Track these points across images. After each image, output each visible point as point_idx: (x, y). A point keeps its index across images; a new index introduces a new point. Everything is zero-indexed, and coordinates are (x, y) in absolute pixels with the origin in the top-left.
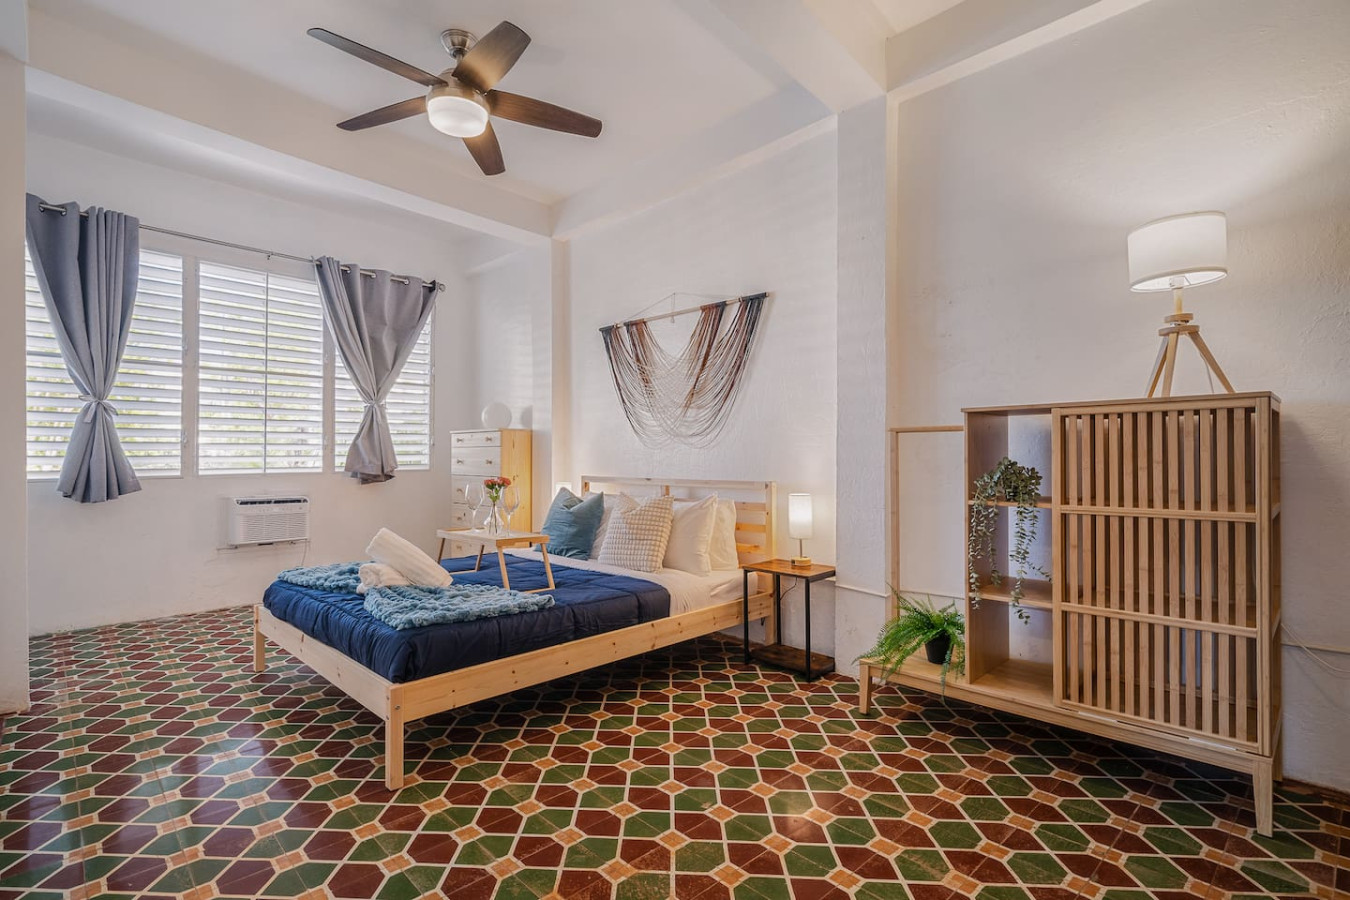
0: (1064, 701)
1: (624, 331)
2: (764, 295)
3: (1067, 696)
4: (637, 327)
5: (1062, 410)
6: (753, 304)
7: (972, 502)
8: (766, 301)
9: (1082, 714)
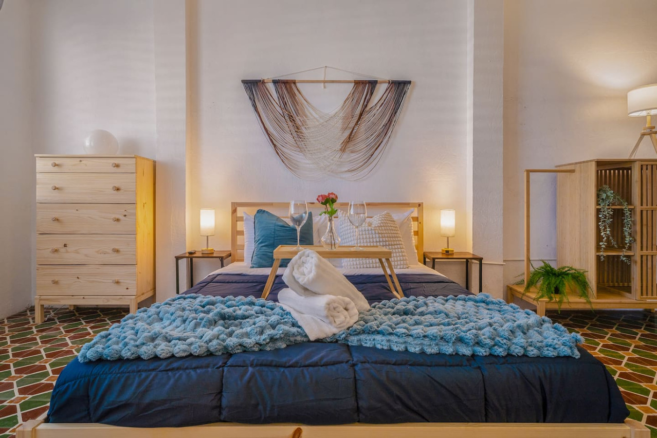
0: (642, 297)
1: (271, 87)
2: (410, 82)
3: (642, 294)
4: (286, 86)
5: (642, 162)
6: (400, 87)
7: (598, 207)
8: (410, 87)
9: (649, 301)
